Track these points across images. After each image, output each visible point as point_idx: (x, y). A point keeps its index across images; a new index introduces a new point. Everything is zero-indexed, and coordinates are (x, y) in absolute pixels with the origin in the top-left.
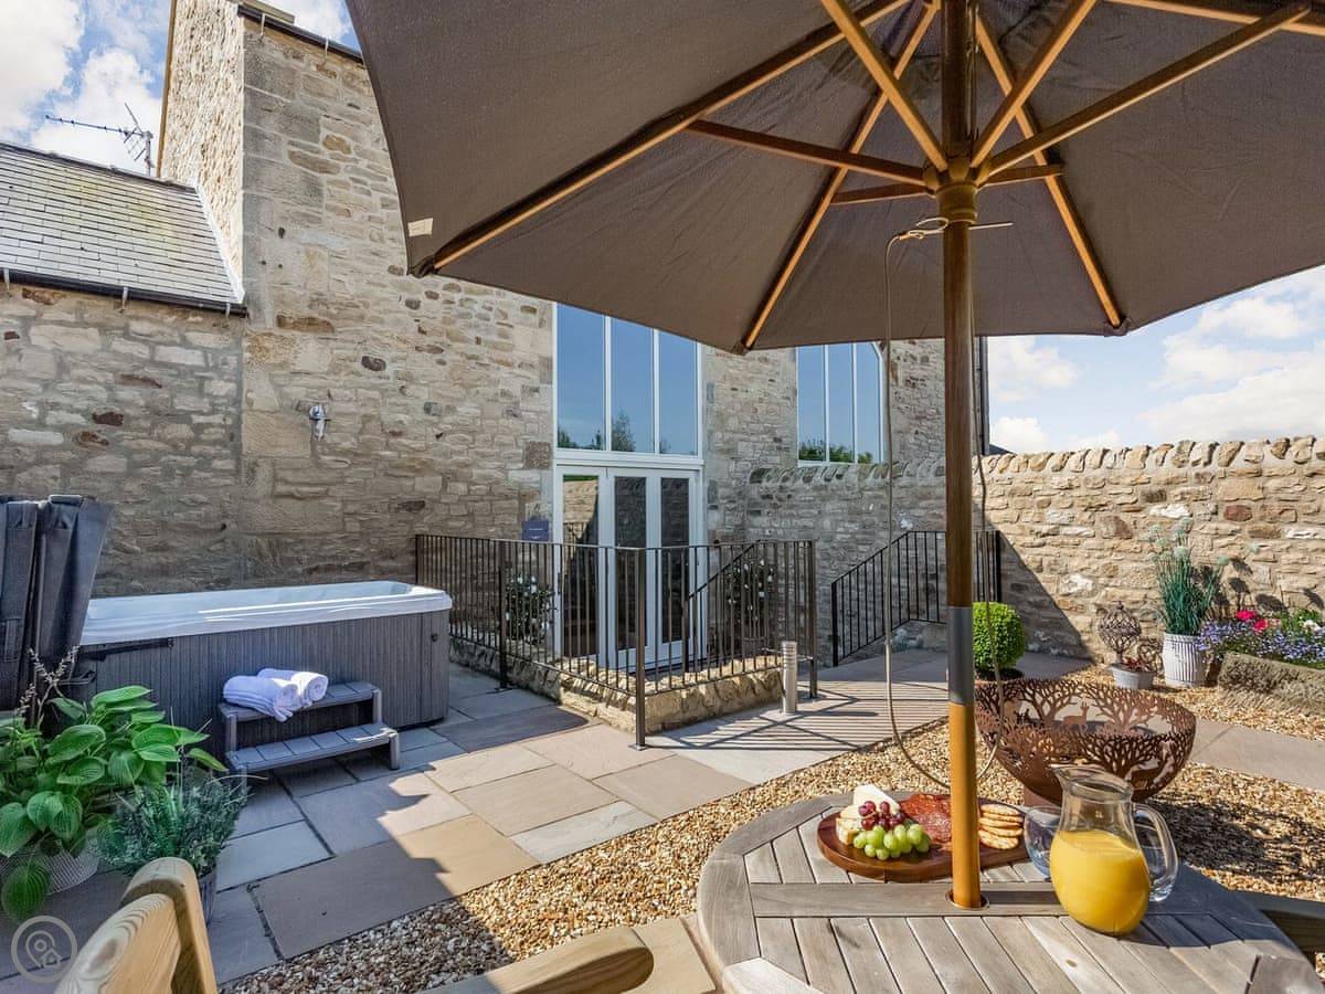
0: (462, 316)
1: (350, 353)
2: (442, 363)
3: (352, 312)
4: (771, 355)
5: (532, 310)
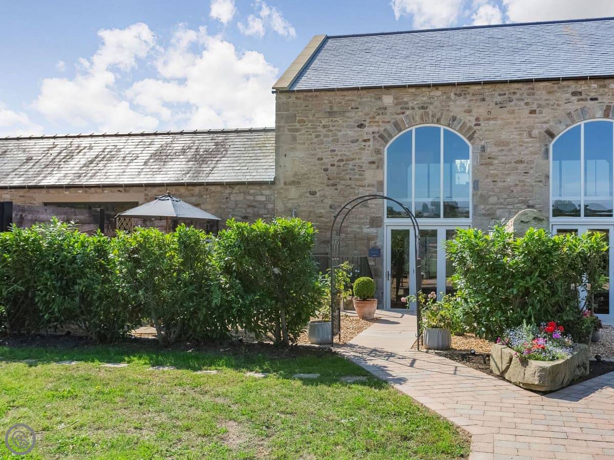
0: (344, 170)
1: (305, 190)
2: (336, 189)
3: (305, 176)
4: (526, 159)
5: (373, 163)
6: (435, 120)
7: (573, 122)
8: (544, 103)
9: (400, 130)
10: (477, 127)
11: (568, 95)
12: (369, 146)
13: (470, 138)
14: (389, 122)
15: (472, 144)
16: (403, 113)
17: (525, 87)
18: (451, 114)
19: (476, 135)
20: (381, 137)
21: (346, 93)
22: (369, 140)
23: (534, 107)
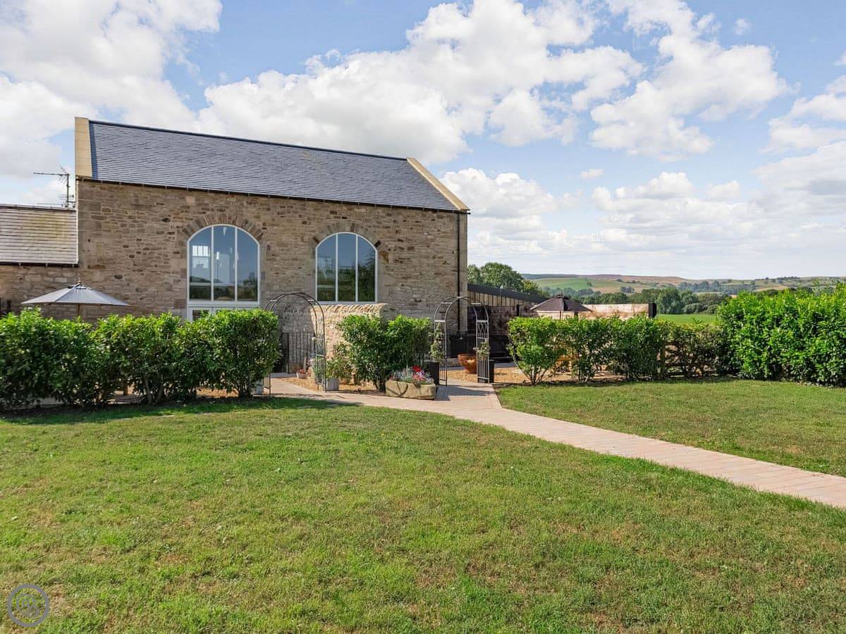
0: (149, 258)
1: (111, 275)
2: (142, 274)
3: (111, 261)
4: (300, 257)
5: (178, 253)
6: (231, 221)
7: (331, 233)
8: (312, 217)
9: (202, 227)
10: (264, 230)
11: (328, 213)
12: (174, 238)
13: (259, 239)
14: (191, 219)
15: (260, 243)
16: (204, 213)
17: (299, 203)
18: (244, 218)
19: (263, 237)
20: (185, 231)
21: (151, 189)
22: (173, 233)
23: (306, 219)
